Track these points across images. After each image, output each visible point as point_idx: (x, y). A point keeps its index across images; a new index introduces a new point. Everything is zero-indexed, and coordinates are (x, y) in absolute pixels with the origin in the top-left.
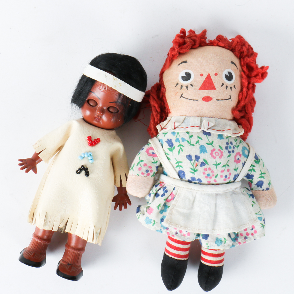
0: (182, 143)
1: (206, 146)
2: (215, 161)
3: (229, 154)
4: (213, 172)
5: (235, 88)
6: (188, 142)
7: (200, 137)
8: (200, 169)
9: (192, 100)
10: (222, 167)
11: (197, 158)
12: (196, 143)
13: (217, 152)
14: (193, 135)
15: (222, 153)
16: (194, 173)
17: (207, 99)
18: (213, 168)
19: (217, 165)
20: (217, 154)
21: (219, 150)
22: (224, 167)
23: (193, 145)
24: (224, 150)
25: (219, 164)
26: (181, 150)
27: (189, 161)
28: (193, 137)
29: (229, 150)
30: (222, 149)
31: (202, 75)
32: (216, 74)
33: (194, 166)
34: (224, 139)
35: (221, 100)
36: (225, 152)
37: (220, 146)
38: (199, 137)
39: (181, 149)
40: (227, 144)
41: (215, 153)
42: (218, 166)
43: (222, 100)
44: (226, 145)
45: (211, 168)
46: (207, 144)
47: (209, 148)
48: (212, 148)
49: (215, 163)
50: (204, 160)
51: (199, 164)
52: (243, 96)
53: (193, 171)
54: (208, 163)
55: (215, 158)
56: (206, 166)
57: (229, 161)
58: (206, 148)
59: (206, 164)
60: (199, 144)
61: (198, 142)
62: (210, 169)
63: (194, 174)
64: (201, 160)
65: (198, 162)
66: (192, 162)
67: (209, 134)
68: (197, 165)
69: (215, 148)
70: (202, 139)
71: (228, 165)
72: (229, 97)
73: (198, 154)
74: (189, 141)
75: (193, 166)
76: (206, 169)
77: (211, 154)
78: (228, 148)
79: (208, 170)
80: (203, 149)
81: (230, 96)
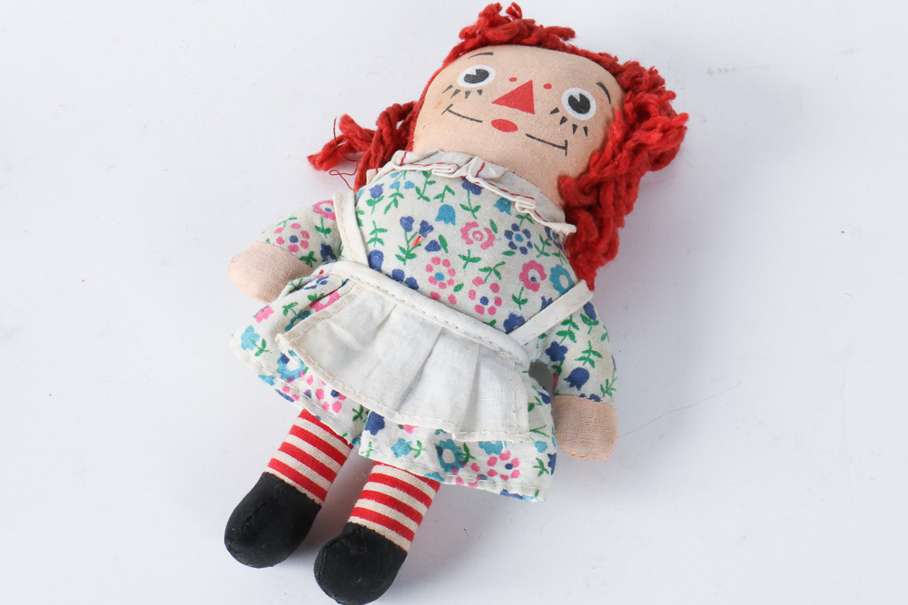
0: (402, 191)
1: (458, 210)
2: (466, 249)
3: (509, 249)
4: (452, 272)
5: (586, 133)
6: (418, 190)
7: (453, 189)
8: (424, 256)
9: (467, 118)
10: (481, 270)
11: (426, 228)
12: (437, 197)
13: (479, 232)
14: (437, 181)
15: (492, 238)
16: (404, 260)
17: (504, 126)
18: (458, 264)
19: (468, 259)
20: (478, 236)
21: (486, 229)
22: (486, 274)
23: (427, 199)
24: (500, 234)
25: (476, 260)
26: (393, 205)
27: (402, 230)
28: (433, 185)
29: (514, 240)
30: (496, 232)
31: (513, 80)
32: (548, 86)
33: (411, 243)
34: (510, 214)
35: (539, 140)
36: (500, 239)
37: (492, 223)
38: (447, 188)
39: (396, 202)
40: (515, 227)
41: (475, 233)
42: (470, 264)
43: (542, 141)
44: (510, 229)
45: (451, 261)
46: (462, 206)
47: (463, 217)
48: (472, 220)
49: (466, 255)
50: (441, 238)
51: (425, 242)
52: (602, 159)
53: (404, 256)
54: (448, 247)
55: (469, 242)
56: (440, 254)
57: (503, 263)
58: (456, 215)
59: (442, 249)
60: (442, 201)
61: (441, 196)
62: (447, 263)
63: (405, 264)
64: (432, 236)
65: (422, 237)
66: (410, 234)
67: (476, 189)
68: (417, 244)
69: (478, 221)
70: (453, 193)
71: (498, 274)
72: (563, 145)
73: (431, 221)
74: (422, 189)
75: (408, 242)
76: (436, 260)
77: (464, 232)
78: (514, 236)
79: (441, 264)
80: (447, 214)
81: (566, 141)
